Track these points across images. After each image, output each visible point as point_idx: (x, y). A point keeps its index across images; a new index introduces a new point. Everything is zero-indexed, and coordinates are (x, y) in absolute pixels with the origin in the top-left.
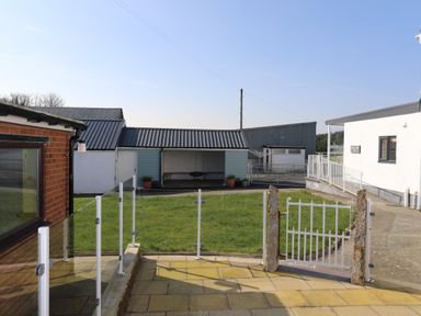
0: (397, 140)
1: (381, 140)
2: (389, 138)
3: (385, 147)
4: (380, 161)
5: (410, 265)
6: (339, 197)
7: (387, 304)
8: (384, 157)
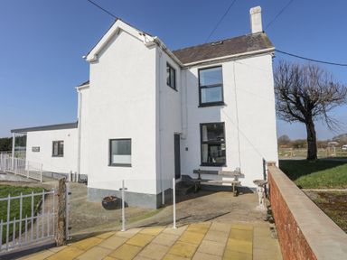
0: (65, 144)
1: (54, 143)
2: (59, 142)
3: (56, 147)
4: (53, 156)
5: (85, 217)
6: (24, 182)
7: (85, 250)
8: (56, 153)
